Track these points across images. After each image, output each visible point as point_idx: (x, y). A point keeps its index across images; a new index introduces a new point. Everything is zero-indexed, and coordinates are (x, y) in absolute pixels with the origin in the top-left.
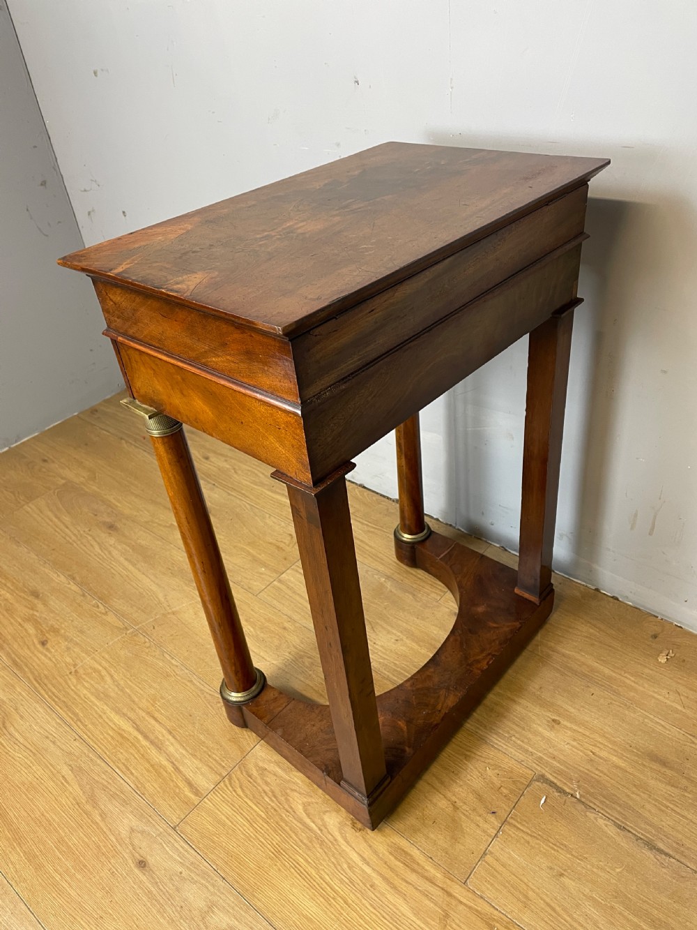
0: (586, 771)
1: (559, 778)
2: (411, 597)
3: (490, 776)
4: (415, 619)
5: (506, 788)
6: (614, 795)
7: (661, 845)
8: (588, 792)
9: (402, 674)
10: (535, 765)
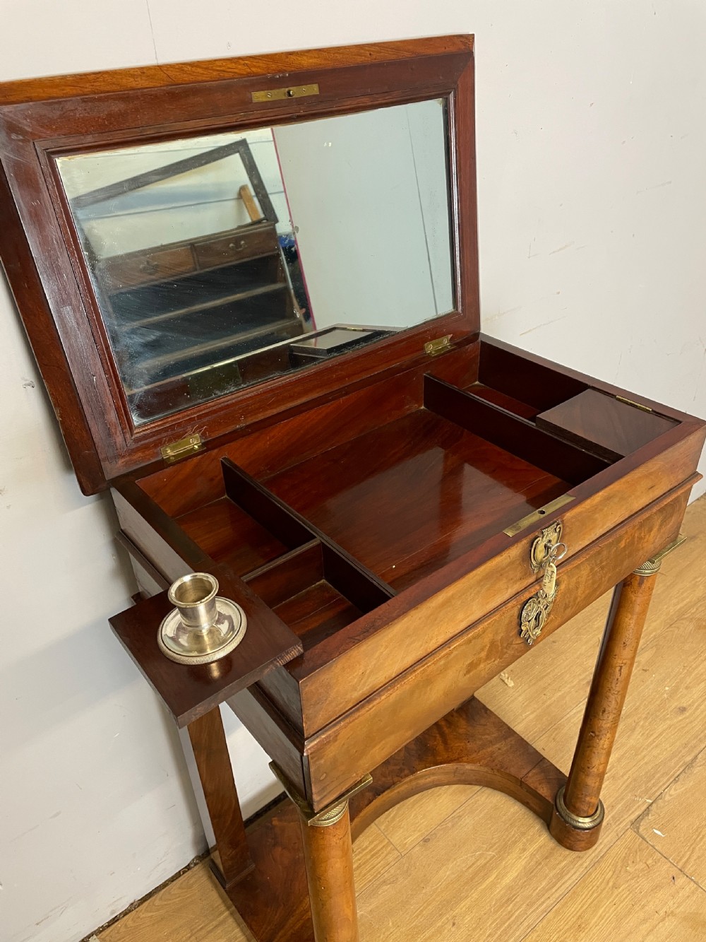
0: (624, 786)
1: (633, 810)
2: (385, 888)
3: (635, 870)
4: (424, 891)
5: (647, 860)
6: (647, 772)
7: (689, 759)
8: (646, 791)
9: (505, 930)
10: (621, 826)
